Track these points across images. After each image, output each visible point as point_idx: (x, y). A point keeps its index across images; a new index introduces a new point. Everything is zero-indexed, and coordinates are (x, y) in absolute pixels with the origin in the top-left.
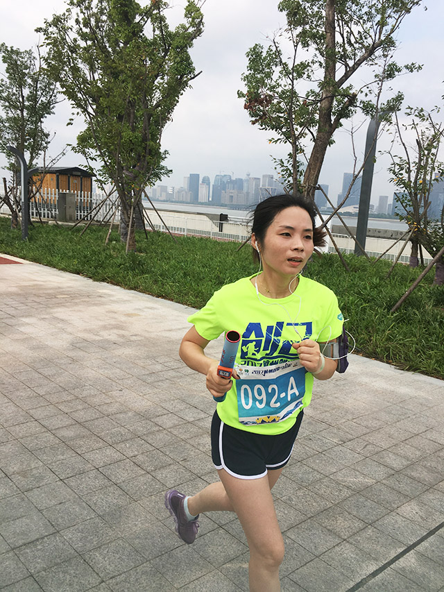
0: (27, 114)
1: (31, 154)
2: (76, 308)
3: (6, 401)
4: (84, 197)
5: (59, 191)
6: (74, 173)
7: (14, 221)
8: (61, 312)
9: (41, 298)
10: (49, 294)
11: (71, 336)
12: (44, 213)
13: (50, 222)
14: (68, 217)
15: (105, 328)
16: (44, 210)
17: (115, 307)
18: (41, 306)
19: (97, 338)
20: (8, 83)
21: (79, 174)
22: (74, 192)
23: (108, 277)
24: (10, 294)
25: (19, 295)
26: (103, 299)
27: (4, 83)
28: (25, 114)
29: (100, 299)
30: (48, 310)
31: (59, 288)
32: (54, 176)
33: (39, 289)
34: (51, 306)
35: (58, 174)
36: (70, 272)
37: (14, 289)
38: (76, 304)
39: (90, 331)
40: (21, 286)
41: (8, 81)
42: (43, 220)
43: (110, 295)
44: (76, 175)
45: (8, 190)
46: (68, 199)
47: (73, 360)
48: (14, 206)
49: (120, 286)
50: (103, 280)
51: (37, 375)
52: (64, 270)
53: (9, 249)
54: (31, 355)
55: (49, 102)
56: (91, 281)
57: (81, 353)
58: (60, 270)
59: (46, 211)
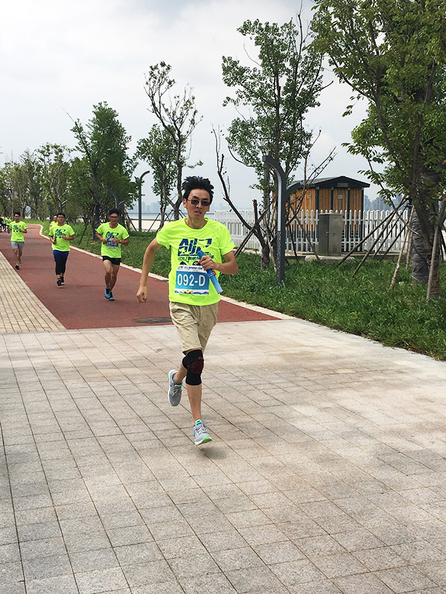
0: (284, 110)
1: (287, 164)
2: (368, 392)
3: (299, 556)
4: (353, 218)
5: (319, 212)
6: (340, 185)
7: (265, 259)
8: (349, 398)
9: (316, 374)
10: (325, 368)
11: (373, 441)
12: (300, 245)
13: (307, 257)
14: (331, 249)
15: (421, 428)
16: (300, 240)
17: (428, 391)
18: (318, 387)
19: (414, 447)
20: (261, 72)
21: (346, 185)
22: (339, 211)
23: (407, 340)
24: (271, 367)
25: (284, 368)
26: (405, 376)
27: (256, 73)
28: (281, 111)
29: (400, 376)
30: (330, 394)
31: (338, 357)
32: (313, 192)
33: (311, 359)
34: (331, 387)
35: (318, 188)
36: (348, 331)
37: (276, 360)
38: (367, 385)
39: (398, 433)
40: (284, 355)
41: (261, 69)
42: (300, 254)
43: (414, 371)
44: (341, 188)
45: (259, 216)
46: (332, 222)
47: (386, 488)
48: (265, 238)
49: (425, 354)
50: (399, 344)
51: (336, 512)
52: (338, 328)
53: (262, 298)
54: (320, 472)
55: (311, 90)
56: (379, 346)
57: (394, 475)
58: (331, 328)
59: (302, 242)
